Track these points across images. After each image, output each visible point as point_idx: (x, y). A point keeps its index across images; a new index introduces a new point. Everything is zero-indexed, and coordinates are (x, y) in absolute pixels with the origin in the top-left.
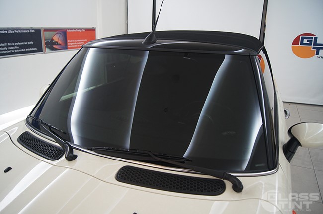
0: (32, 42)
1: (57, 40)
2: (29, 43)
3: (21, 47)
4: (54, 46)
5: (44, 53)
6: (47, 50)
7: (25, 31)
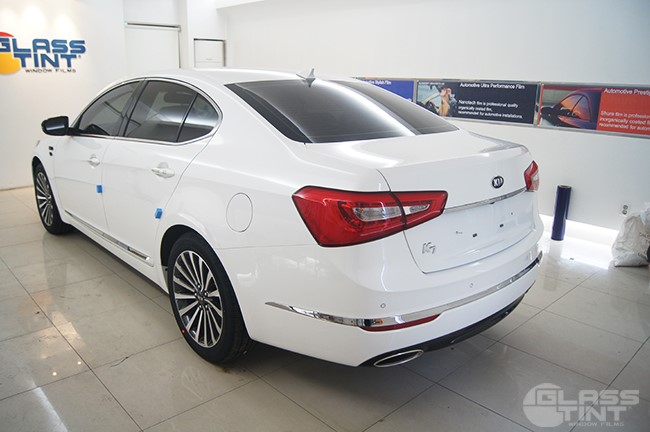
0: (515, 105)
1: (571, 109)
2: (509, 106)
3: (495, 109)
4: (562, 118)
5: (535, 126)
6: (543, 122)
7: (507, 87)
